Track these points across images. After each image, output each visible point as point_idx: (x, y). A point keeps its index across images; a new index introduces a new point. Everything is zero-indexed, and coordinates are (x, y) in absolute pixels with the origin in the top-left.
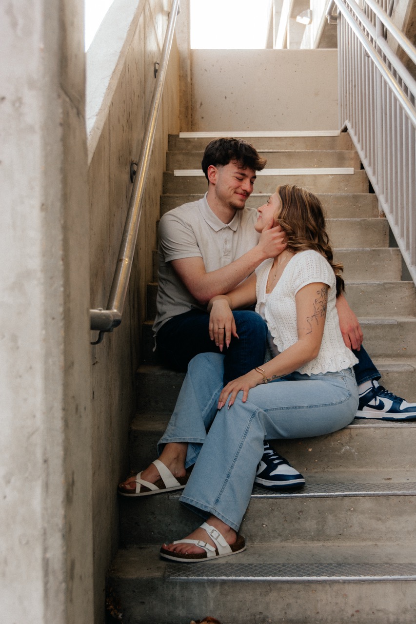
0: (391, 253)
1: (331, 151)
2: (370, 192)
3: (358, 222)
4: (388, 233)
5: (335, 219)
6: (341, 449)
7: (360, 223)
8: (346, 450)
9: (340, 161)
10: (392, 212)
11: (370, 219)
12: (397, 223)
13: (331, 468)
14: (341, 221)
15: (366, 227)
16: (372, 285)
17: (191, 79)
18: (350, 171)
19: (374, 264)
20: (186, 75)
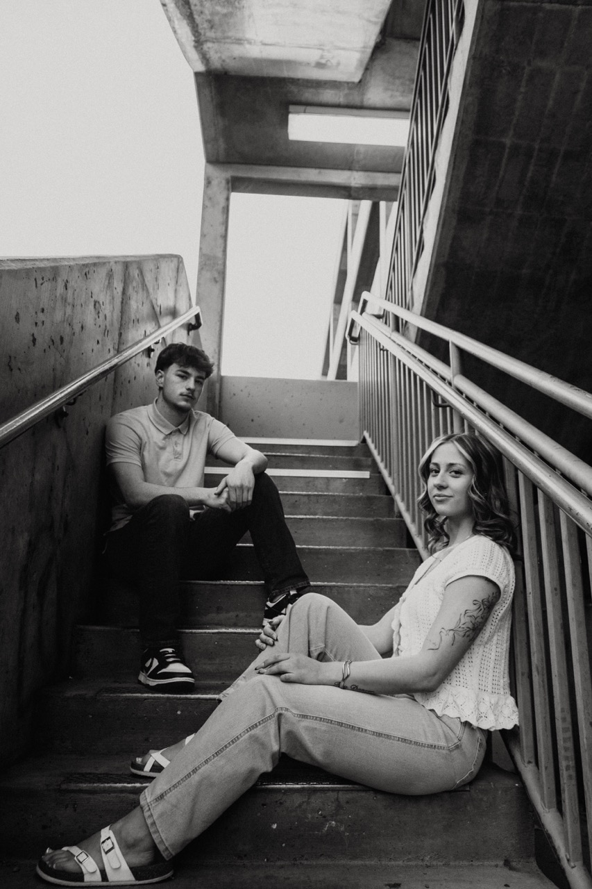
0: (408, 554)
1: (347, 458)
2: (387, 494)
3: (372, 521)
4: (405, 537)
5: (345, 518)
6: (323, 825)
7: (372, 524)
8: (331, 827)
9: (357, 466)
10: (408, 509)
11: (385, 519)
12: (413, 521)
13: (306, 859)
14: (352, 520)
15: (378, 528)
16: (382, 588)
17: (220, 402)
18: (366, 474)
19: (387, 567)
20: (215, 397)
